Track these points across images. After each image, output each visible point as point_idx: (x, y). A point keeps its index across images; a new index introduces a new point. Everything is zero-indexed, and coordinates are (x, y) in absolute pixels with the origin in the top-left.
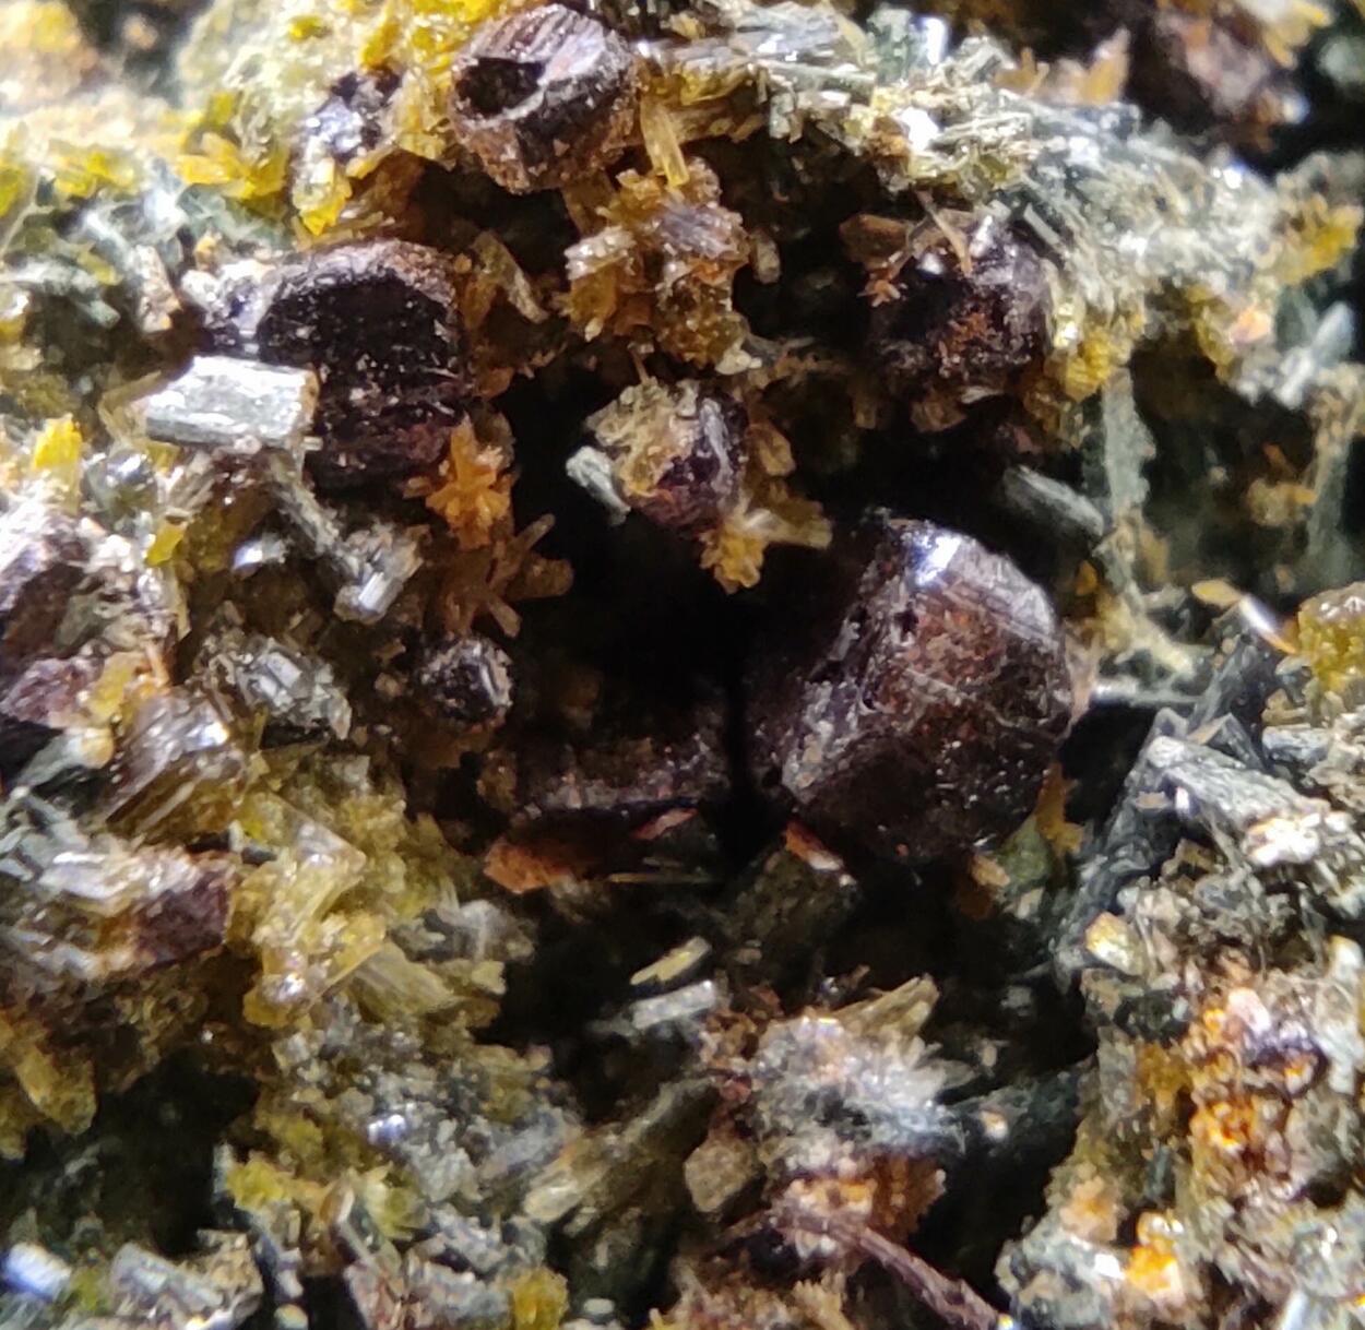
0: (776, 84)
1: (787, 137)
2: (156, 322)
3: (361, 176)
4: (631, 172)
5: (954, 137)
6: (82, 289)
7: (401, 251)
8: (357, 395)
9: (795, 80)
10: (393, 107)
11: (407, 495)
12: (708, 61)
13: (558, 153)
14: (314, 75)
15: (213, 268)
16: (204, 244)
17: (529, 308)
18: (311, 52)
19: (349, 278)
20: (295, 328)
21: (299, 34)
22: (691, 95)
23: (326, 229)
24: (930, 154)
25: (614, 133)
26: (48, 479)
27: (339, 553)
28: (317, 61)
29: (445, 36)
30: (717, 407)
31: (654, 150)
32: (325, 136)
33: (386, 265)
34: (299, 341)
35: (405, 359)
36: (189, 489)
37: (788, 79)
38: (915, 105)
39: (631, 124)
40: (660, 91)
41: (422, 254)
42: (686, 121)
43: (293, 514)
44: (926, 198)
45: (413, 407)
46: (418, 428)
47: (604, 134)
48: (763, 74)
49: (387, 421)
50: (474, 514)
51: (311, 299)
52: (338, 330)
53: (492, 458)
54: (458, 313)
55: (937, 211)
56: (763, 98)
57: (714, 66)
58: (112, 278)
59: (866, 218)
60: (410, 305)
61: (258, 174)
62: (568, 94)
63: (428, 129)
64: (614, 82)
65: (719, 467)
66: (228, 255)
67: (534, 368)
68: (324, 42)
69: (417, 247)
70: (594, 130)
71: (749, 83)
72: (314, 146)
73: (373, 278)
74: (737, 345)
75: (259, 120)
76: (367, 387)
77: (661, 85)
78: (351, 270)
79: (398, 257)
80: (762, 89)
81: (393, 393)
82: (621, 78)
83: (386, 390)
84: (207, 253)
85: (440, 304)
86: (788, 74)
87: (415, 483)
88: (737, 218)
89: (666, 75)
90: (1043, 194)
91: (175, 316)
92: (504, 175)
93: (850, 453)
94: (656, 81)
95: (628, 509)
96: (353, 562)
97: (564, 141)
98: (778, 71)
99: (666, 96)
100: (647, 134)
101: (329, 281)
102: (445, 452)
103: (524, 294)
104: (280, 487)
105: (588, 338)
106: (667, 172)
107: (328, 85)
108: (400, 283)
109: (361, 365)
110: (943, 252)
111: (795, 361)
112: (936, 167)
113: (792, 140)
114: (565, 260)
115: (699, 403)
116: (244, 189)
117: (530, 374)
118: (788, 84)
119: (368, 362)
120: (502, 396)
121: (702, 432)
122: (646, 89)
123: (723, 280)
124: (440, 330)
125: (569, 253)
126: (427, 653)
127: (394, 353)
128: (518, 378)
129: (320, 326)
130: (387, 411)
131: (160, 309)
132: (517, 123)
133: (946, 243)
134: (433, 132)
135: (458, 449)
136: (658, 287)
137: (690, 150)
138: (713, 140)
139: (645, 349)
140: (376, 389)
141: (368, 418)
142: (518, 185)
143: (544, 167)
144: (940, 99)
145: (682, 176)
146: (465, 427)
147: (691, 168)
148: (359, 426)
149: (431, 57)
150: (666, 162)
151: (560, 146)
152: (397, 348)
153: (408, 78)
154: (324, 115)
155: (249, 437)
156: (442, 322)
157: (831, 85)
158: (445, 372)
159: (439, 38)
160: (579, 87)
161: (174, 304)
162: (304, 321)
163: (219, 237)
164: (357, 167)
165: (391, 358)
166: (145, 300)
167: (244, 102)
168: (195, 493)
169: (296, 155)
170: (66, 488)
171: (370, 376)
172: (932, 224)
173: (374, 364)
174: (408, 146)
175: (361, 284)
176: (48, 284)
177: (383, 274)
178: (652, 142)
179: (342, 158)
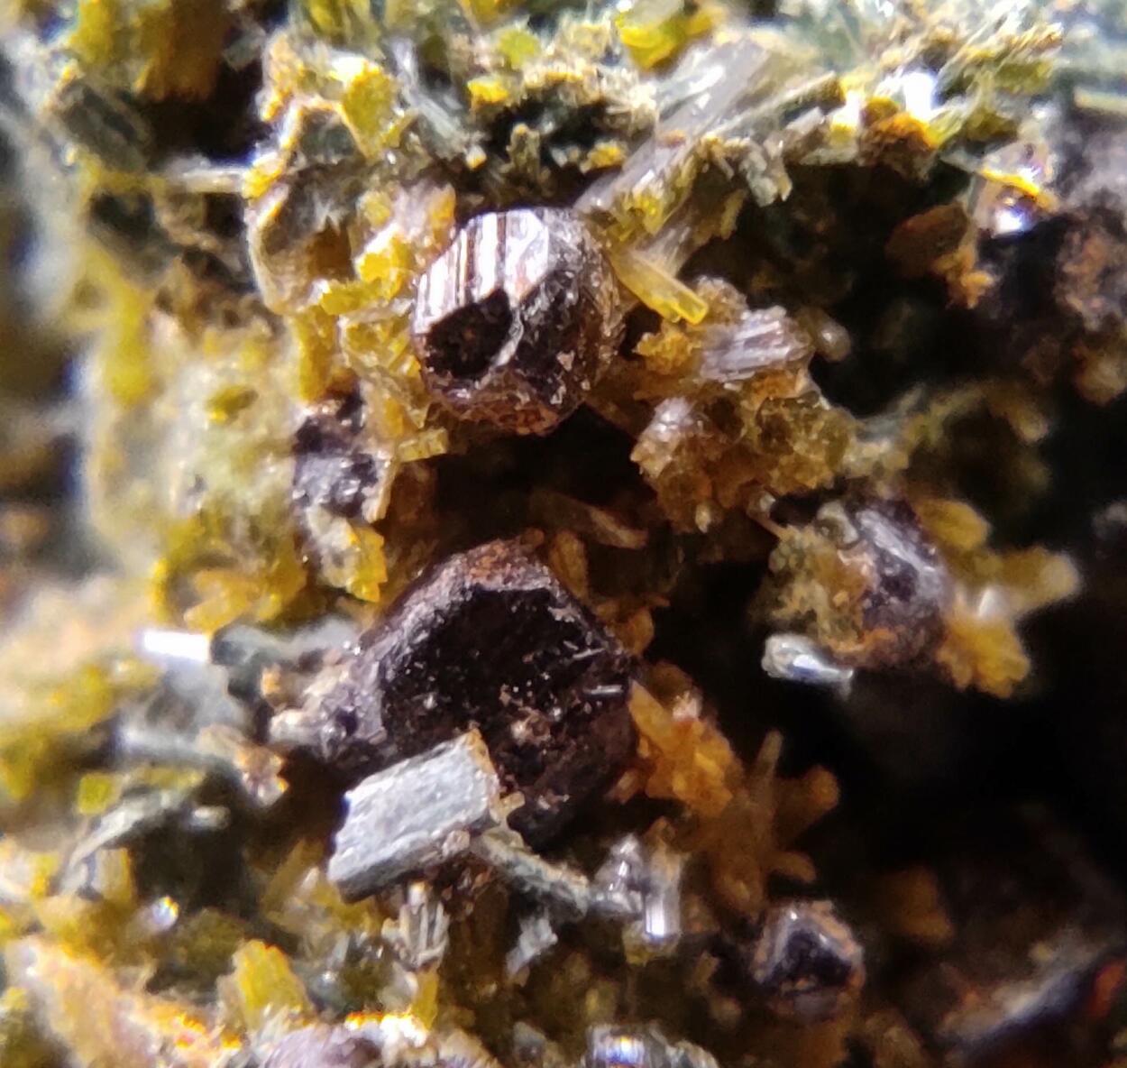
0: (734, 150)
1: (778, 197)
2: (272, 790)
3: (383, 516)
4: (646, 336)
5: (955, 74)
6: (176, 807)
7: (471, 563)
8: (520, 730)
9: (752, 132)
10: (369, 426)
11: (624, 799)
12: (650, 175)
13: (568, 367)
14: (266, 447)
15: (293, 702)
16: (267, 684)
17: (626, 538)
18: (248, 426)
19: (440, 620)
20: (420, 702)
21: (223, 416)
22: (654, 219)
23: (383, 588)
24: (942, 109)
25: (606, 312)
26: (273, 1013)
27: (600, 898)
28: (261, 431)
29: (382, 322)
30: (874, 515)
31: (657, 301)
32: (318, 500)
33: (467, 585)
34: (432, 712)
35: (542, 664)
36: (424, 924)
37: (743, 137)
38: (890, 70)
39: (616, 291)
40: (623, 238)
41: (492, 553)
42: (667, 249)
43: (537, 884)
44: (960, 159)
45: (579, 707)
46: (595, 725)
47: (599, 318)
48: (715, 149)
49: (562, 737)
50: (703, 775)
51: (419, 665)
52: (462, 678)
53: (688, 708)
54: (563, 586)
55: (980, 164)
56: (730, 173)
57: (661, 175)
58: (195, 779)
59: (910, 223)
60: (514, 609)
61: (275, 581)
62: (542, 303)
63: (422, 425)
64: (580, 260)
65: (915, 572)
66: (299, 679)
67: (665, 596)
68: (254, 408)
69: (484, 549)
70: (588, 319)
71: (706, 168)
72: (313, 517)
73: (463, 605)
74: (853, 440)
75: (240, 528)
76: (523, 716)
77: (621, 231)
78: (438, 612)
79: (473, 571)
80: (724, 165)
81: (552, 705)
82: (584, 253)
83: (542, 706)
84: (276, 689)
85: (543, 590)
86: (740, 131)
87: (626, 783)
88: (778, 312)
89: (620, 218)
90: (1083, 64)
91: (284, 773)
92: (527, 423)
93: (1037, 475)
94: (612, 229)
95: (850, 673)
96: (619, 898)
97: (567, 352)
98: (727, 135)
99: (632, 237)
100: (638, 290)
101: (423, 636)
102: (635, 734)
103: (611, 528)
104: (509, 865)
105: (703, 528)
106: (682, 313)
107: (289, 448)
108: (493, 594)
109: (505, 698)
110: (1010, 201)
111: (921, 420)
112: (956, 119)
113: (784, 198)
114: (636, 466)
115: (856, 523)
116: (270, 605)
117: (664, 603)
118: (746, 142)
119: (510, 691)
120: (655, 642)
121: (876, 548)
122: (609, 245)
123: (803, 383)
124: (559, 615)
125: (634, 457)
126: (742, 948)
127: (529, 665)
128: (657, 615)
129: (442, 687)
130: (555, 728)
131: (268, 776)
132: (513, 363)
133: (1009, 189)
134: (428, 424)
135: (648, 721)
136: (743, 432)
137: (688, 274)
138: (705, 249)
139: (767, 502)
140: (533, 714)
141: (543, 745)
142: (546, 424)
143: (562, 389)
144: (914, 45)
145: (700, 307)
146: (640, 696)
147: (701, 294)
148: (539, 759)
149: (383, 354)
150: (675, 305)
151: (565, 359)
152: (529, 658)
153: (366, 389)
154: (305, 479)
155: (451, 835)
156: (555, 604)
157: (793, 111)
158: (589, 652)
159: (378, 328)
160: (549, 288)
161: (277, 762)
162: (423, 691)
163: (277, 667)
164: (374, 508)
165: (529, 672)
166: (246, 777)
167: (213, 521)
168: (432, 925)
169: (301, 538)
170: (297, 1010)
171: (520, 703)
172: (982, 181)
173: (516, 689)
174: (411, 456)
175: (454, 619)
176: (139, 825)
177: (469, 596)
178: (648, 294)
179: (350, 510)
